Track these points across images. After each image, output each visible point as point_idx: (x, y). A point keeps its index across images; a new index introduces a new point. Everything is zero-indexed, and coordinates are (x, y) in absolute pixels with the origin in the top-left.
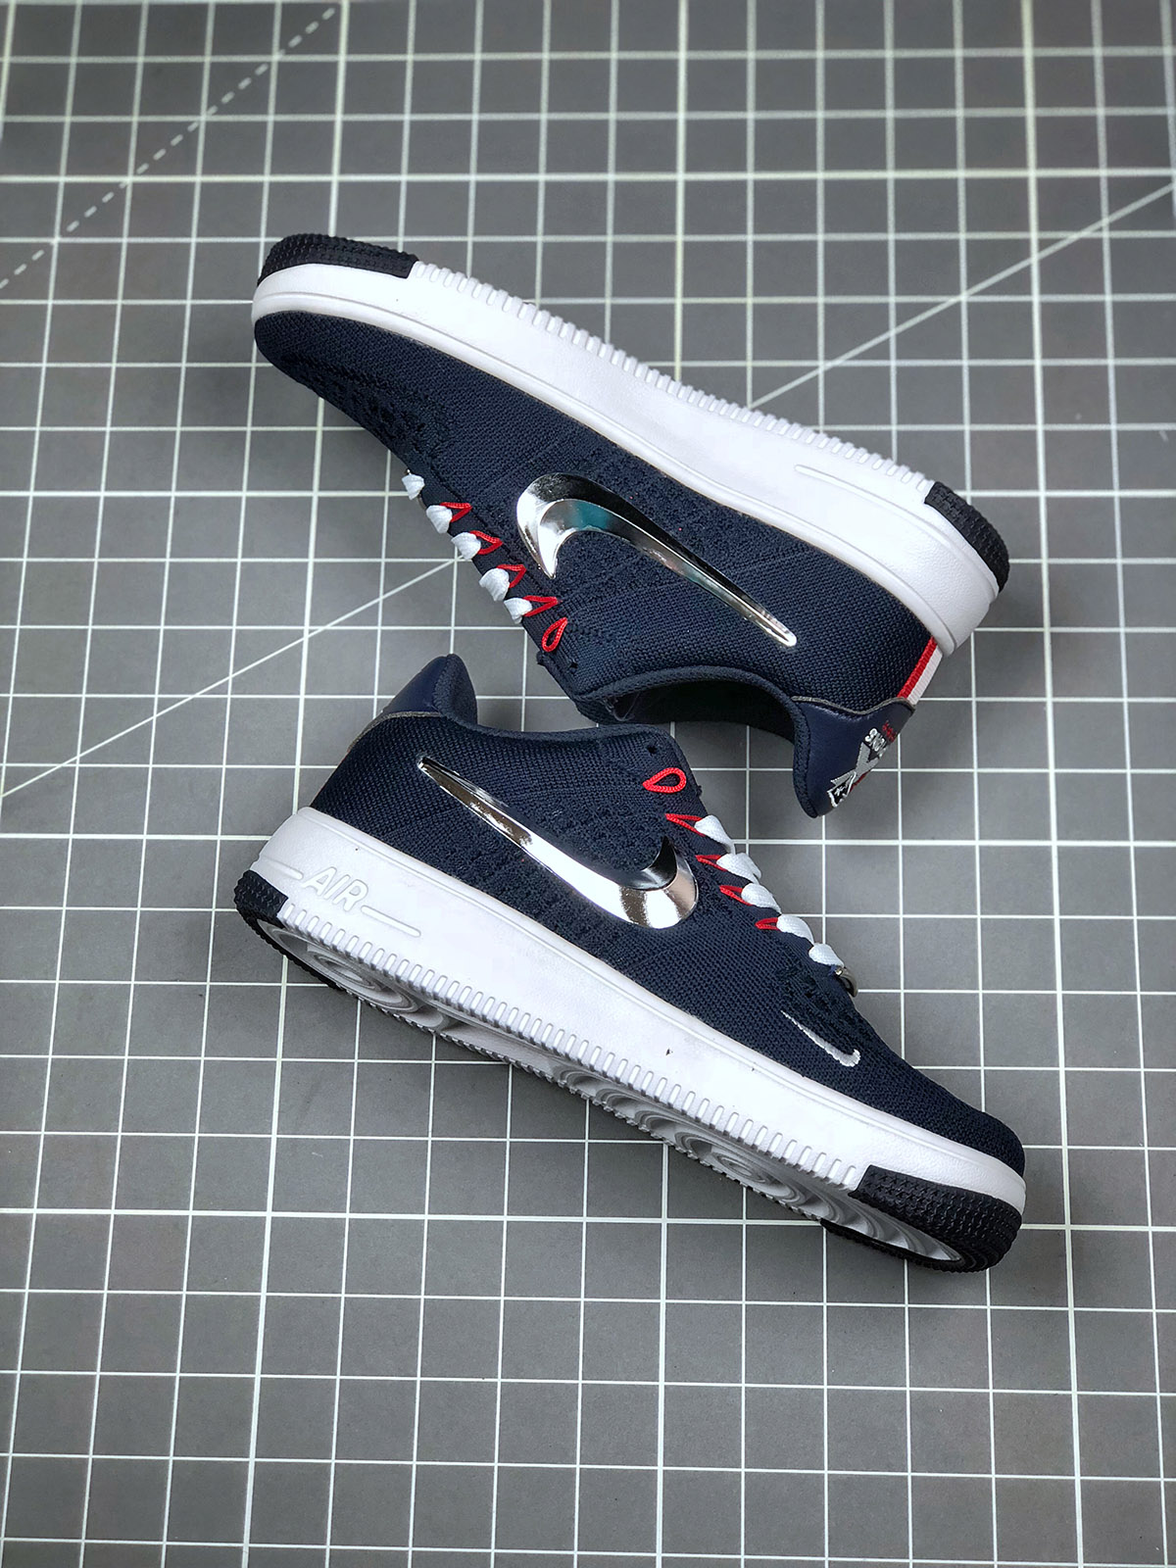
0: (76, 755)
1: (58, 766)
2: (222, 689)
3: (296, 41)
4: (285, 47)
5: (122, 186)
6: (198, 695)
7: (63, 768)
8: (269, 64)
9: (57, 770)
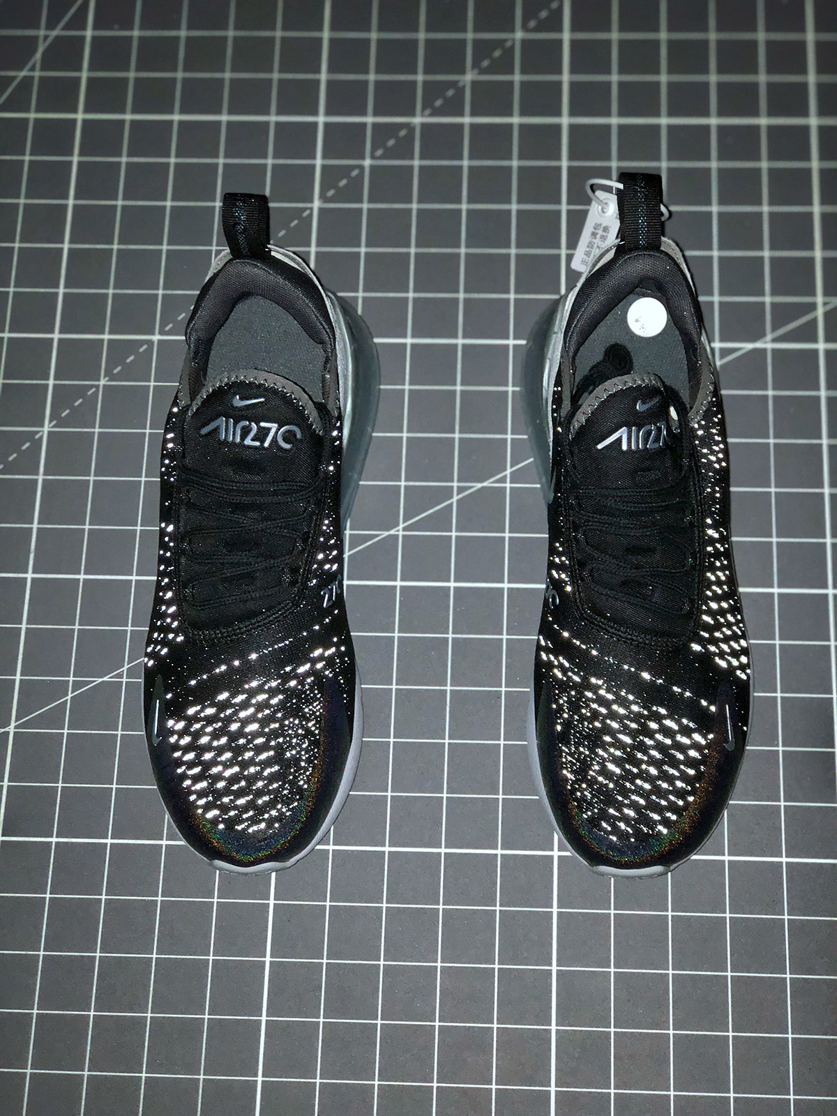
0: (398, 525)
1: (386, 533)
2: (503, 480)
3: (532, 24)
4: (525, 28)
5: (412, 126)
6: (485, 484)
7: (390, 535)
8: (514, 40)
9: (385, 537)
